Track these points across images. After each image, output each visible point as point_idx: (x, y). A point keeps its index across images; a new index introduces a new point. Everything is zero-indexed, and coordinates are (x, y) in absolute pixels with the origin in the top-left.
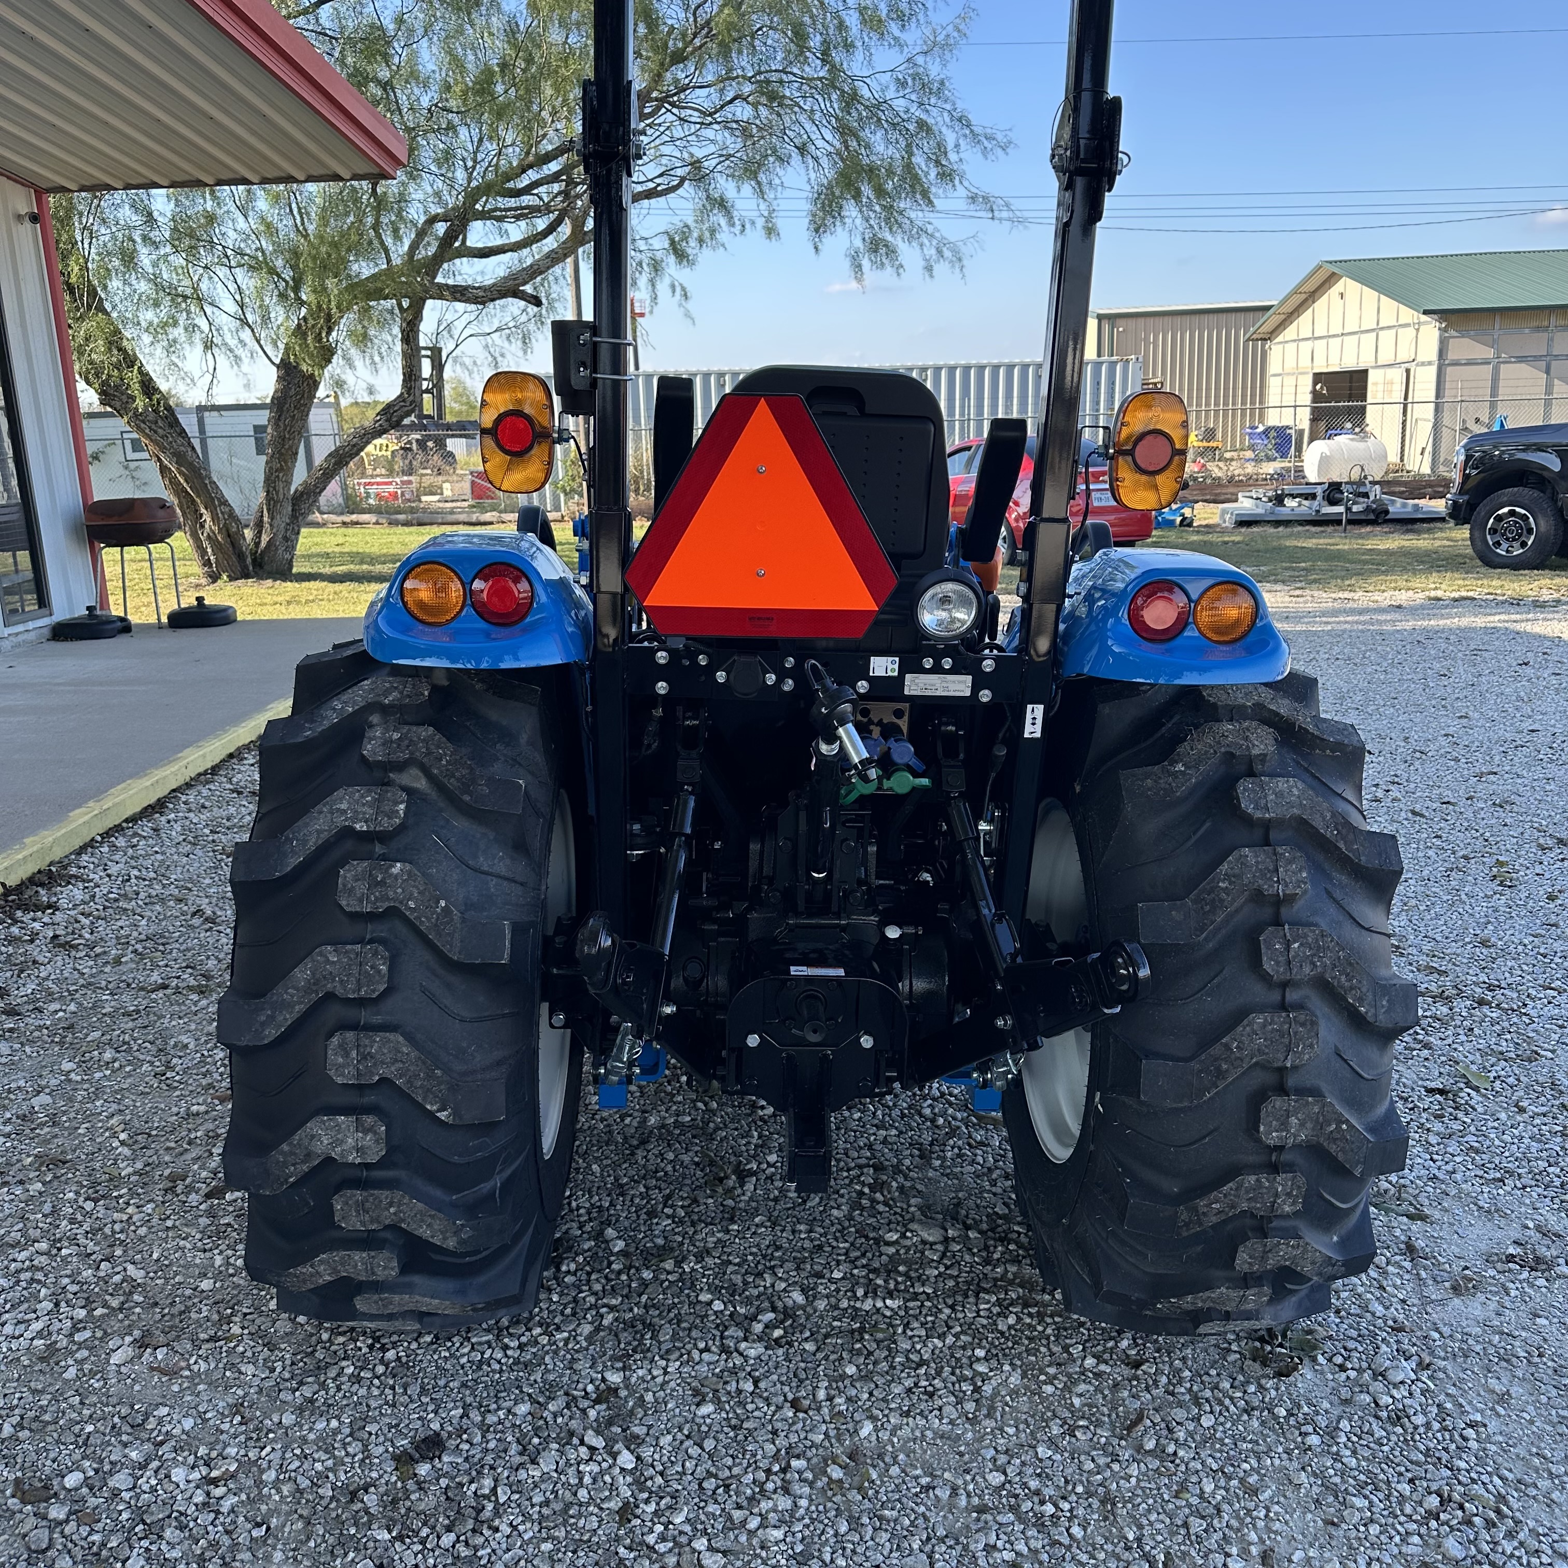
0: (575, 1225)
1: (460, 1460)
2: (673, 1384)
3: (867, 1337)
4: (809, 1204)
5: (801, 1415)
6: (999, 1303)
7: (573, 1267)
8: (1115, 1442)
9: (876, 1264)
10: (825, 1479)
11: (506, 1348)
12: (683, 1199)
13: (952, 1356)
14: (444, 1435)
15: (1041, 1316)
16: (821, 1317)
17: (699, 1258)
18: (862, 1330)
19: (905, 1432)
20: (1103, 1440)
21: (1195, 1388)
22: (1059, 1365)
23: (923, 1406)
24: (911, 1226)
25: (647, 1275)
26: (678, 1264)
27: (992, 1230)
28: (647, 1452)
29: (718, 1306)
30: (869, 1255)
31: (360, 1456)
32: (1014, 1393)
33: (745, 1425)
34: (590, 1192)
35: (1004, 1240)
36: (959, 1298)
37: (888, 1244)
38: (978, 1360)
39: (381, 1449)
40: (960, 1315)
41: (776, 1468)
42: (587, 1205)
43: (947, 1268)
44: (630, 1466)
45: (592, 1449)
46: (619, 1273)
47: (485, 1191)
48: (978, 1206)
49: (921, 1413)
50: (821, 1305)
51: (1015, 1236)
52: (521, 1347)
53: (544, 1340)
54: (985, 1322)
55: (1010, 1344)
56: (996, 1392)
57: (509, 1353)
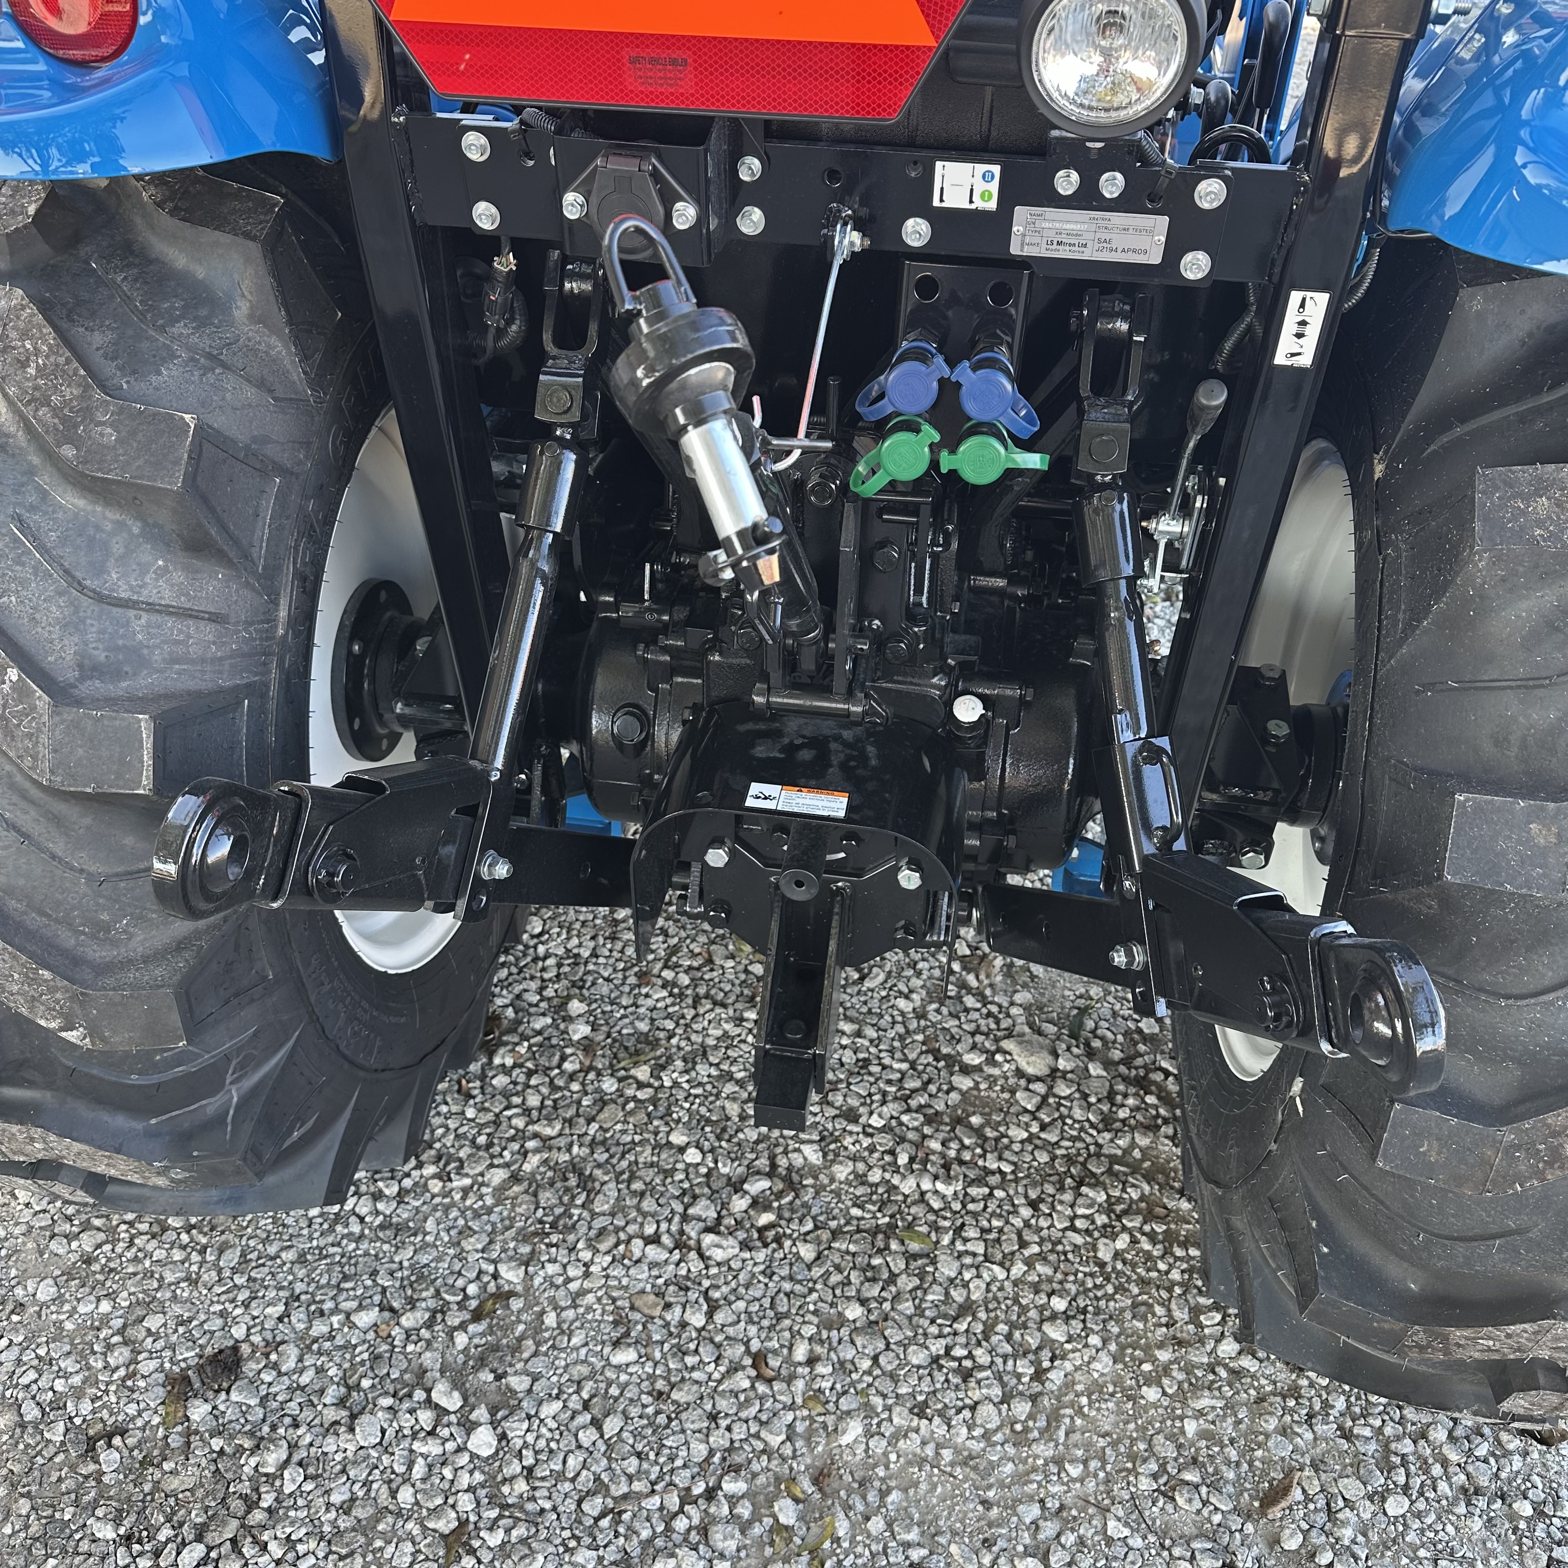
0: (534, 985)
1: (252, 1402)
2: (590, 1298)
3: (894, 1245)
4: (868, 984)
5: (761, 1388)
6: (1108, 1208)
7: (509, 1062)
8: (1235, 1522)
9: (940, 1106)
10: (768, 1521)
11: (378, 1196)
12: (694, 955)
13: (1016, 1301)
14: (245, 1349)
15: (1170, 1239)
16: (837, 1194)
17: (690, 1062)
18: (890, 1231)
19: (910, 1445)
20: (1217, 1518)
21: (1388, 1431)
22: (1180, 1343)
23: (949, 1397)
24: (1007, 1044)
25: (609, 1085)
26: (659, 1069)
27: (1127, 1061)
28: (516, 1429)
29: (692, 1156)
30: (932, 1088)
31: (122, 1372)
32: (1096, 1390)
33: (675, 1395)
34: (569, 930)
35: (1143, 1084)
36: (1050, 1189)
37: (966, 1070)
38: (1054, 1317)
39: (153, 1364)
40: (1043, 1223)
41: (699, 1488)
42: (561, 951)
43: (1043, 1127)
44: (486, 1452)
45: (441, 1412)
46: (572, 1077)
47: (210, 1110)
48: (1115, 1014)
49: (941, 1414)
50: (842, 1171)
51: (1158, 1077)
52: (401, 1196)
53: (436, 1186)
54: (1078, 1240)
55: (1110, 1289)
56: (1069, 1384)
57: (381, 1206)
